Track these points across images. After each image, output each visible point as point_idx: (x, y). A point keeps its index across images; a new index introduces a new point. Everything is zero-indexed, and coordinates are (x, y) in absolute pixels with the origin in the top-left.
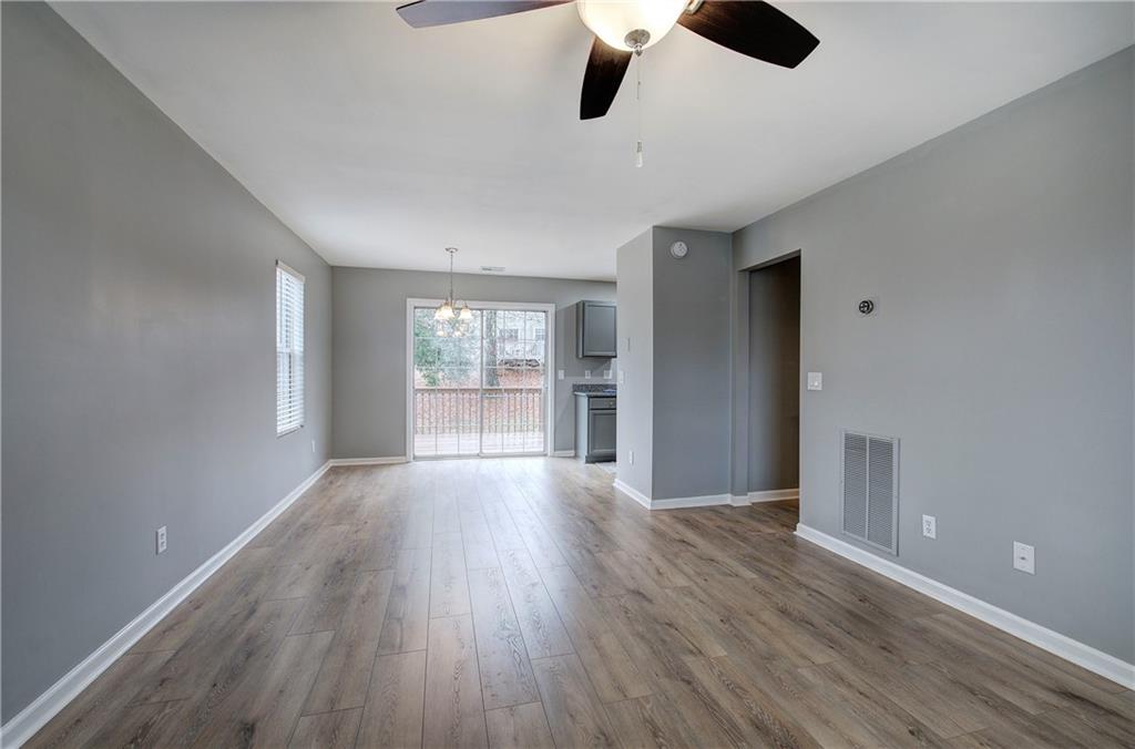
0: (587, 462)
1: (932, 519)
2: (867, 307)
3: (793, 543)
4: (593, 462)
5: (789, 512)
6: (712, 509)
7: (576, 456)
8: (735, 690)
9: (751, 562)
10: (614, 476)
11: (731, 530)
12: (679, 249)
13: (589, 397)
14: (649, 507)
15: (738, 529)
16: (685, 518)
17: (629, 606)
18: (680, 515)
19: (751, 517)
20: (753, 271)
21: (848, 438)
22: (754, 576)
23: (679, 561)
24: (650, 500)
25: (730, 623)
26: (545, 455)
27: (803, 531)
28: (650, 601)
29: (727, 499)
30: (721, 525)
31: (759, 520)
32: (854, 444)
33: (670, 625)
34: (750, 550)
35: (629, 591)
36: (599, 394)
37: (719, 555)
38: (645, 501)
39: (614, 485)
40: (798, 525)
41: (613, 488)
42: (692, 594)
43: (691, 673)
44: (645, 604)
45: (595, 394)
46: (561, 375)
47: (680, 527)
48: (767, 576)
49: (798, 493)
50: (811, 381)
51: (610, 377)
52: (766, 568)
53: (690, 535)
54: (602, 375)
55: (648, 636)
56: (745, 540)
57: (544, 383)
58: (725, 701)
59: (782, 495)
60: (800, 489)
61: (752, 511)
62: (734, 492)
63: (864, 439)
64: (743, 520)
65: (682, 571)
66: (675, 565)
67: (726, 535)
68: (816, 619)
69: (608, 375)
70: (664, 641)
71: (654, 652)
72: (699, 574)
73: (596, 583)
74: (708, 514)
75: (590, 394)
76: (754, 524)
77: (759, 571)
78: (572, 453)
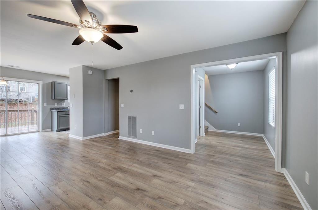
0: (57, 132)
1: (142, 130)
2: (132, 91)
3: (118, 140)
4: (60, 131)
5: (117, 135)
6: (99, 137)
7: (52, 131)
8: (109, 165)
9: (110, 145)
10: (68, 134)
11: (105, 141)
12: (90, 72)
13: (58, 112)
14: (82, 140)
15: (106, 140)
16: (93, 140)
17: (82, 159)
18: (91, 140)
19: (109, 137)
20: (109, 80)
21: (128, 117)
22: (110, 147)
23: (93, 149)
24: (82, 138)
25: (106, 156)
26: (39, 132)
27: (120, 138)
28: (87, 157)
29: (103, 134)
30: (103, 140)
31: (111, 138)
32: (130, 118)
33: (93, 160)
34: (109, 143)
35: (81, 157)
36: (61, 110)
37: (102, 146)
38: (81, 138)
39: (69, 136)
40: (119, 137)
41: (69, 137)
42: (97, 154)
43: (99, 165)
44: (87, 158)
45: (60, 110)
46: (45, 105)
47: (91, 142)
48: (113, 147)
49: (119, 131)
50: (122, 105)
51: (65, 105)
52: (113, 146)
53: (94, 143)
54: (62, 105)
55: (88, 163)
56: (108, 142)
57: (38, 107)
58: (107, 167)
59: (115, 132)
60: (120, 130)
61: (109, 136)
62: (105, 133)
63: (131, 117)
64: (107, 138)
65: (94, 150)
66: (92, 150)
67: (103, 142)
68: (123, 151)
69: (64, 104)
70: (92, 163)
71: (90, 165)
72: (98, 150)
73: (71, 158)
74: (98, 138)
75: (58, 110)
76: (110, 138)
77: (111, 146)
78: (50, 130)
